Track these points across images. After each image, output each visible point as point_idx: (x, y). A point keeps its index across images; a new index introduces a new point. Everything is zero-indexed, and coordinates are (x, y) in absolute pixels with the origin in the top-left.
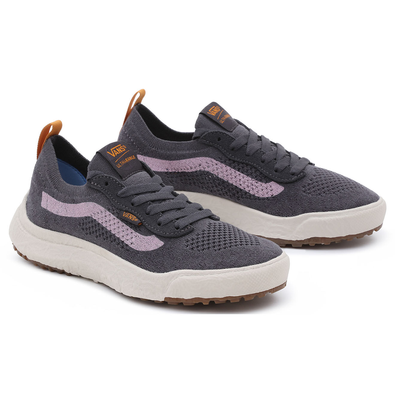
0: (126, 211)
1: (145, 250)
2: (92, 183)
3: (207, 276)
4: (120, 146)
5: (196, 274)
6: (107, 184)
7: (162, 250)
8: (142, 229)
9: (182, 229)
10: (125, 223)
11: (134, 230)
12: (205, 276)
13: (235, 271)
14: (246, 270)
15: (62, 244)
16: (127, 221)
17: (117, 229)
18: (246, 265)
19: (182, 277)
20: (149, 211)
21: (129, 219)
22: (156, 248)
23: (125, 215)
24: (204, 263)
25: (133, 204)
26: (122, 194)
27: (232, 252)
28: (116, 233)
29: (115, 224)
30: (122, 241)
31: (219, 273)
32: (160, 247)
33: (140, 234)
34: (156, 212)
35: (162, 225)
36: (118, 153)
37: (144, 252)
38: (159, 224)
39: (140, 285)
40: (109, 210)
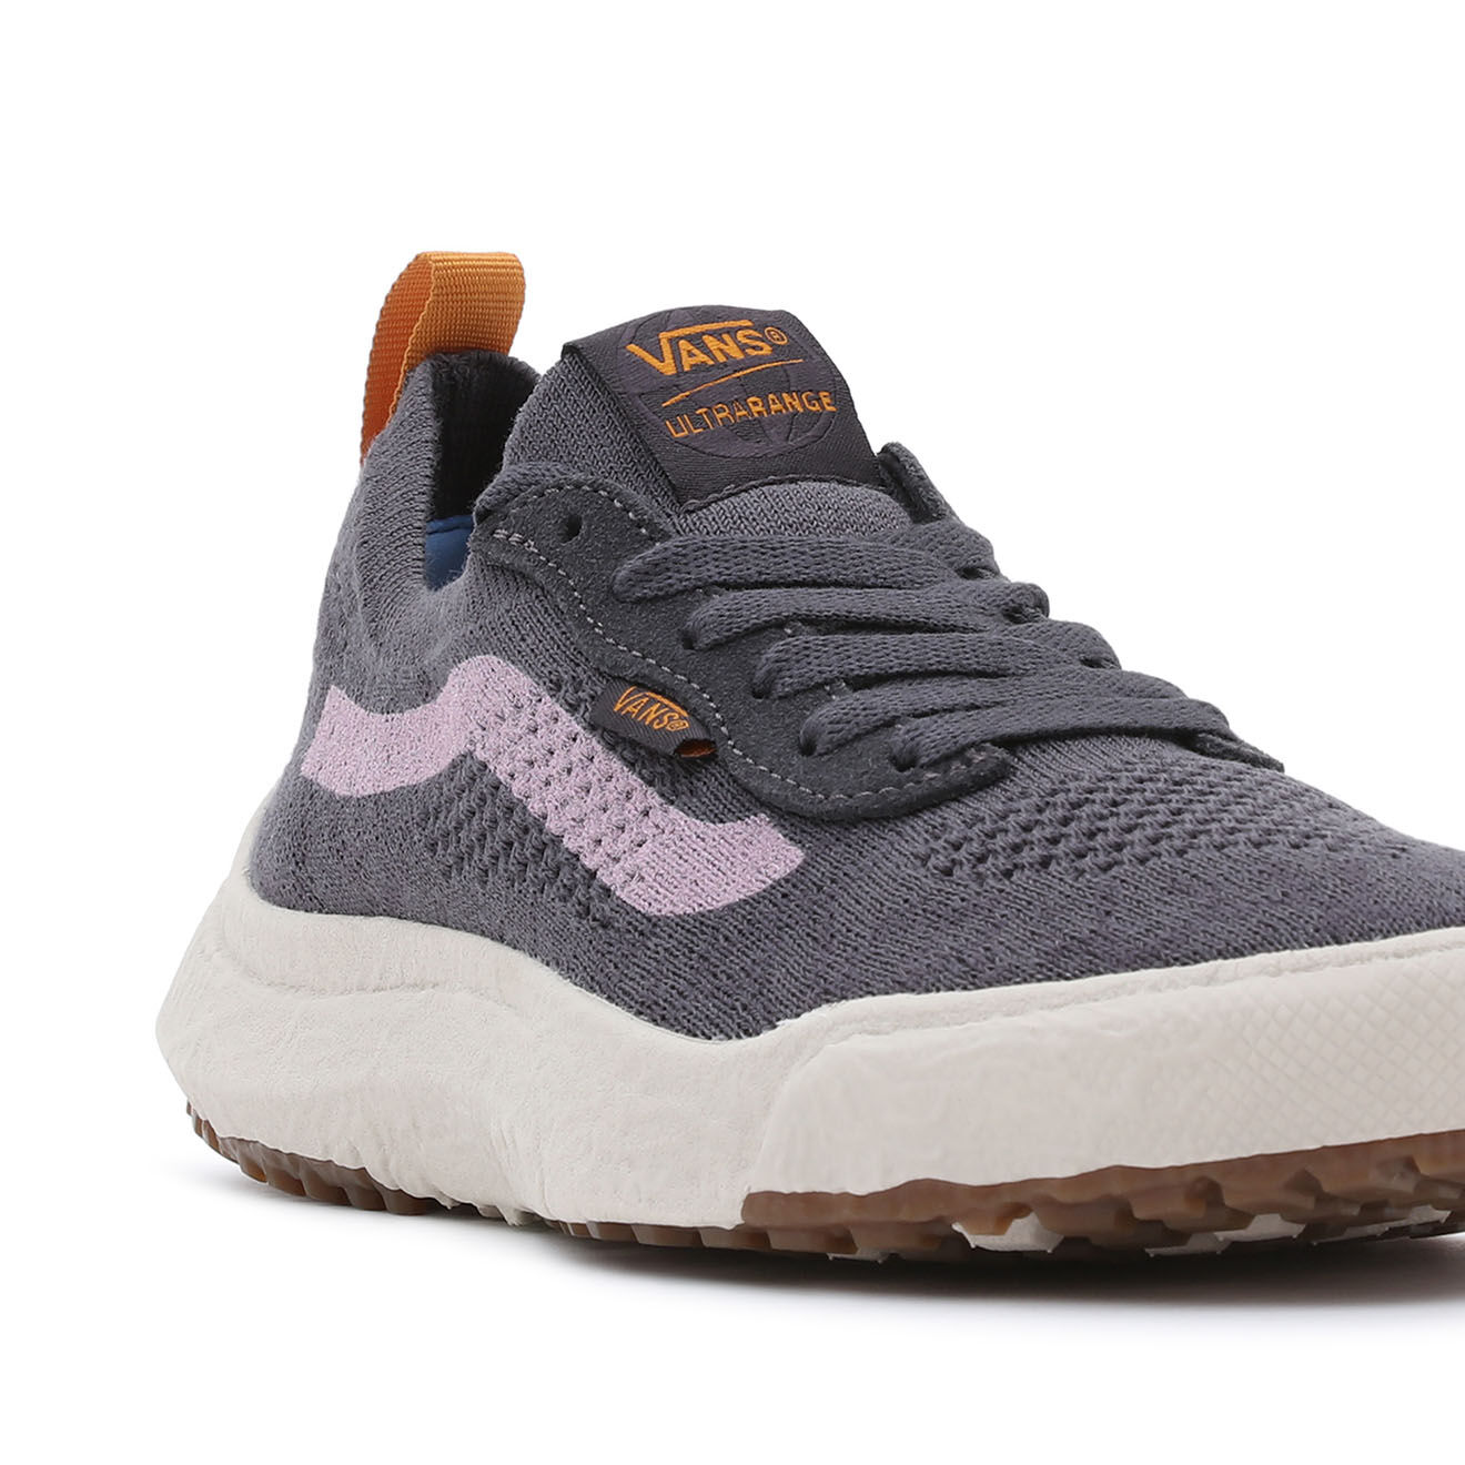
0: (641, 684)
1: (689, 911)
2: (501, 534)
3: (984, 1023)
4: (741, 328)
5: (923, 1020)
6: (572, 528)
7: (784, 896)
8: (708, 783)
9: (933, 765)
10: (623, 759)
11: (662, 795)
12: (969, 1024)
13: (1155, 987)
14: (1226, 981)
15: (361, 989)
16: (634, 744)
17: (576, 800)
18: (1239, 953)
19: (844, 1043)
20: (769, 672)
21: (641, 725)
22: (757, 888)
23: (629, 703)
24: (987, 949)
25: (689, 641)
26: (643, 575)
27: (1174, 880)
28: (567, 825)
29: (569, 771)
30: (587, 871)
31: (1056, 1001)
32: (778, 882)
33: (689, 810)
34: (811, 678)
35: (820, 748)
36: (702, 357)
37: (681, 922)
38: (808, 749)
39: (626, 1134)
40: (556, 687)
